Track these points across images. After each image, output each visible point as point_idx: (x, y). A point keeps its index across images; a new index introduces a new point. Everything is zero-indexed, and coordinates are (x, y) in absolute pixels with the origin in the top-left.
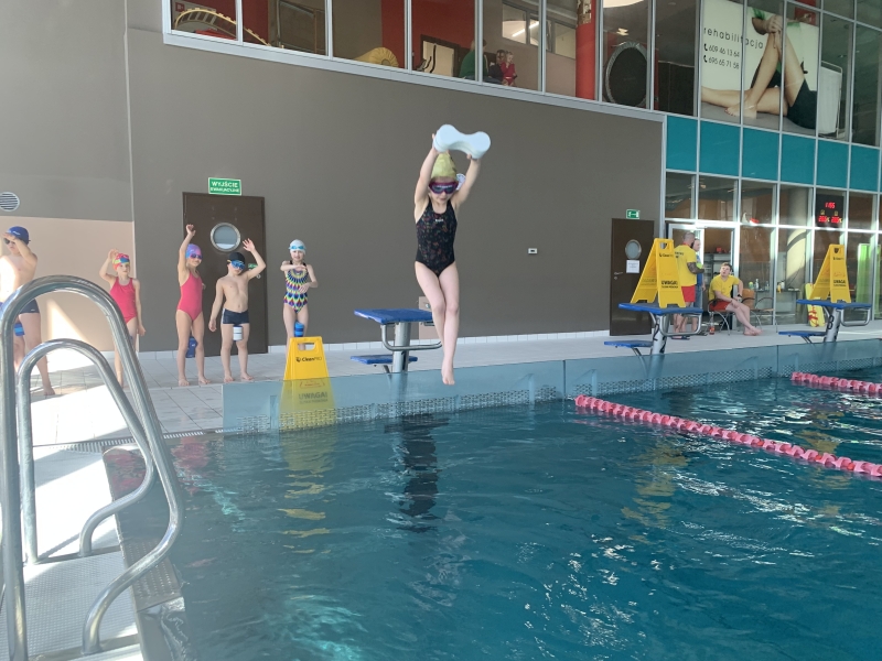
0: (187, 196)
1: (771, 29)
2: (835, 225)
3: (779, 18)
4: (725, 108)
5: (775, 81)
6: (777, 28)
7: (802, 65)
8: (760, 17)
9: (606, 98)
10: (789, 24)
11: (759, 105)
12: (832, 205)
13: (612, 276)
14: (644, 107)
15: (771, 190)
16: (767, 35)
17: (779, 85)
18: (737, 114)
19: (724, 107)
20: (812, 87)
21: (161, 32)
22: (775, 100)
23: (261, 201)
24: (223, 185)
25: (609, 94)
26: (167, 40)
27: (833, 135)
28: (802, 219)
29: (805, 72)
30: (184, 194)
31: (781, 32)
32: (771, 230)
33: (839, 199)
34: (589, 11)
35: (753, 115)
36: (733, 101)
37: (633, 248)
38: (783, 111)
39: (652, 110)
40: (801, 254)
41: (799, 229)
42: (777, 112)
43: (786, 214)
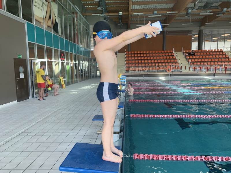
1: (48, 1)
2: (64, 61)
4: (40, 23)
5: (50, 18)
7: (55, 14)
9: (6, 11)
10: (52, 1)
11: (48, 24)
12: (63, 55)
13: (16, 80)
16: (47, 3)
18: (43, 25)
22: (50, 23)
29: (55, 17)
31: (50, 3)
32: (52, 62)
35: (47, 27)
36: (42, 21)
37: (21, 69)
39: (22, 19)
40: (58, 69)
41: (57, 61)
42: (51, 27)
43: (55, 58)
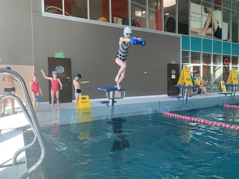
0: (49, 58)
1: (209, 12)
2: (228, 65)
3: (211, 9)
5: (210, 26)
6: (211, 11)
7: (218, 21)
8: (206, 9)
9: (165, 31)
10: (214, 10)
11: (206, 32)
12: (227, 59)
13: (168, 79)
14: (175, 33)
15: (210, 56)
16: (208, 13)
17: (212, 27)
18: (201, 35)
19: (197, 33)
20: (220, 27)
21: (42, 13)
22: (210, 31)
23: (70, 59)
24: (59, 55)
25: (166, 29)
26: (43, 15)
27: (226, 40)
28: (219, 63)
29: (219, 23)
30: (48, 58)
31: (212, 12)
32: (211, 66)
33: (228, 58)
34: (160, 7)
35: (205, 35)
36: (199, 31)
37: (173, 72)
38: (213, 34)
39: (177, 34)
40: (219, 73)
41: (218, 66)
42: (211, 34)
43: (215, 62)
